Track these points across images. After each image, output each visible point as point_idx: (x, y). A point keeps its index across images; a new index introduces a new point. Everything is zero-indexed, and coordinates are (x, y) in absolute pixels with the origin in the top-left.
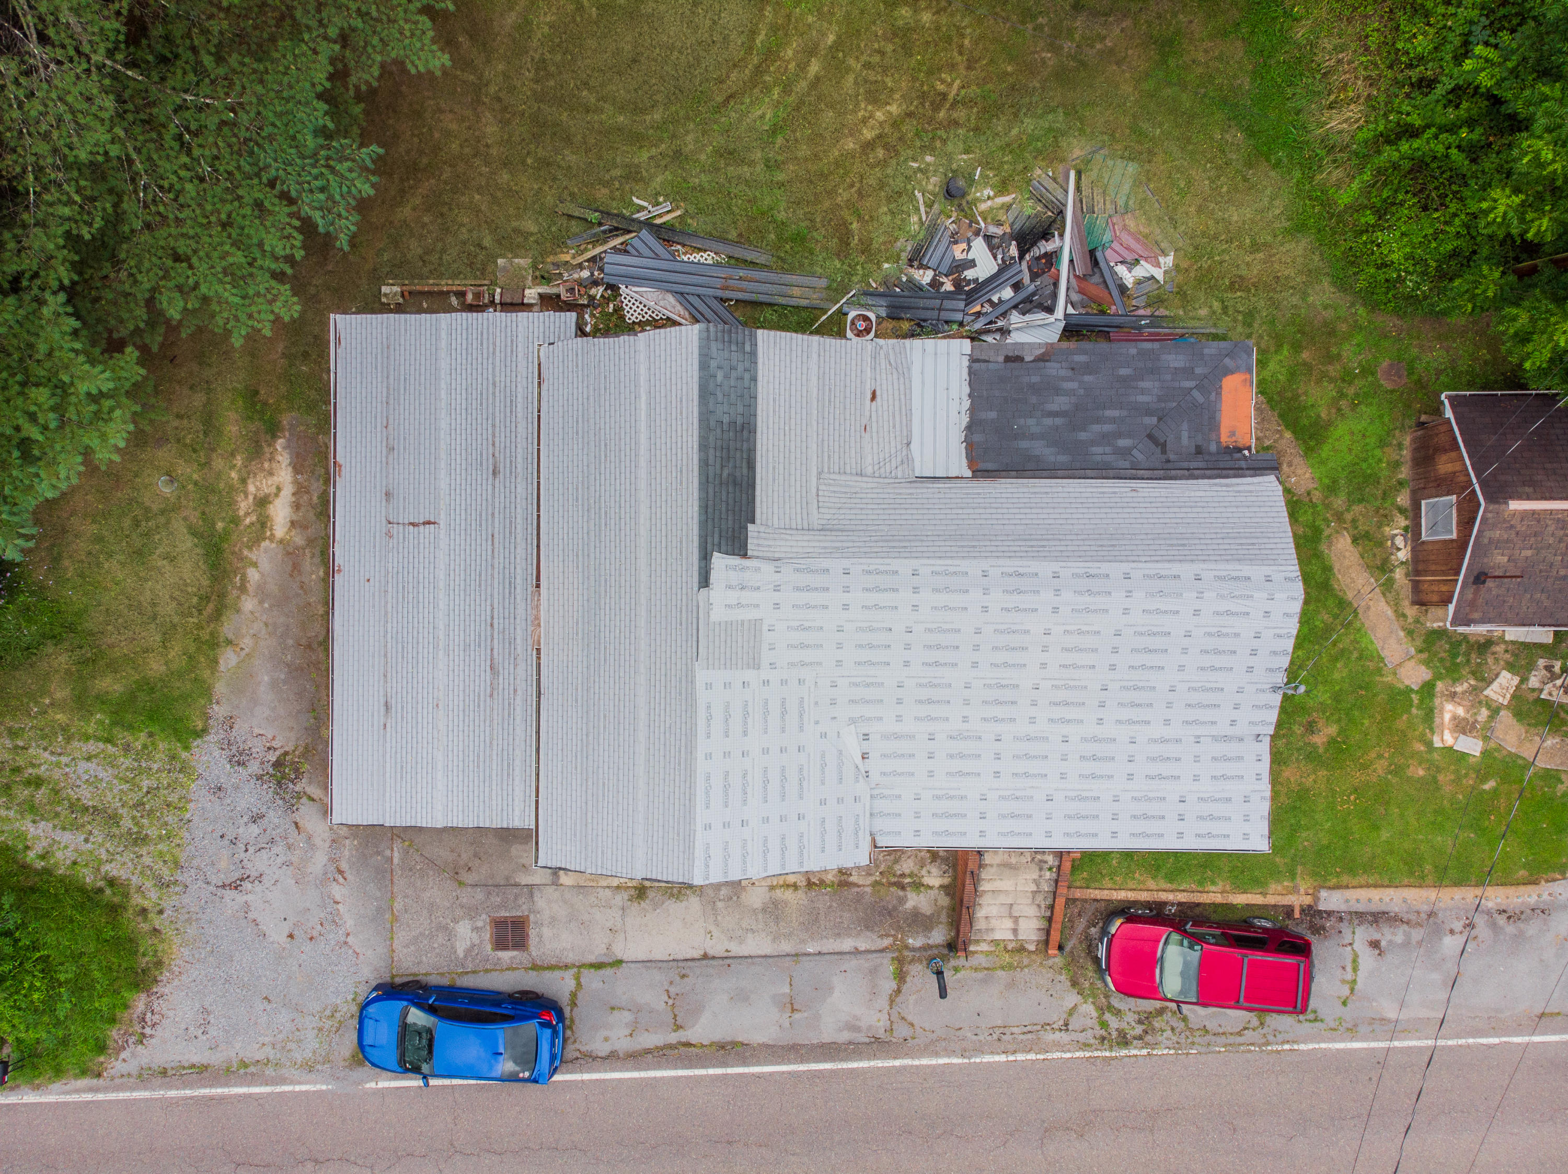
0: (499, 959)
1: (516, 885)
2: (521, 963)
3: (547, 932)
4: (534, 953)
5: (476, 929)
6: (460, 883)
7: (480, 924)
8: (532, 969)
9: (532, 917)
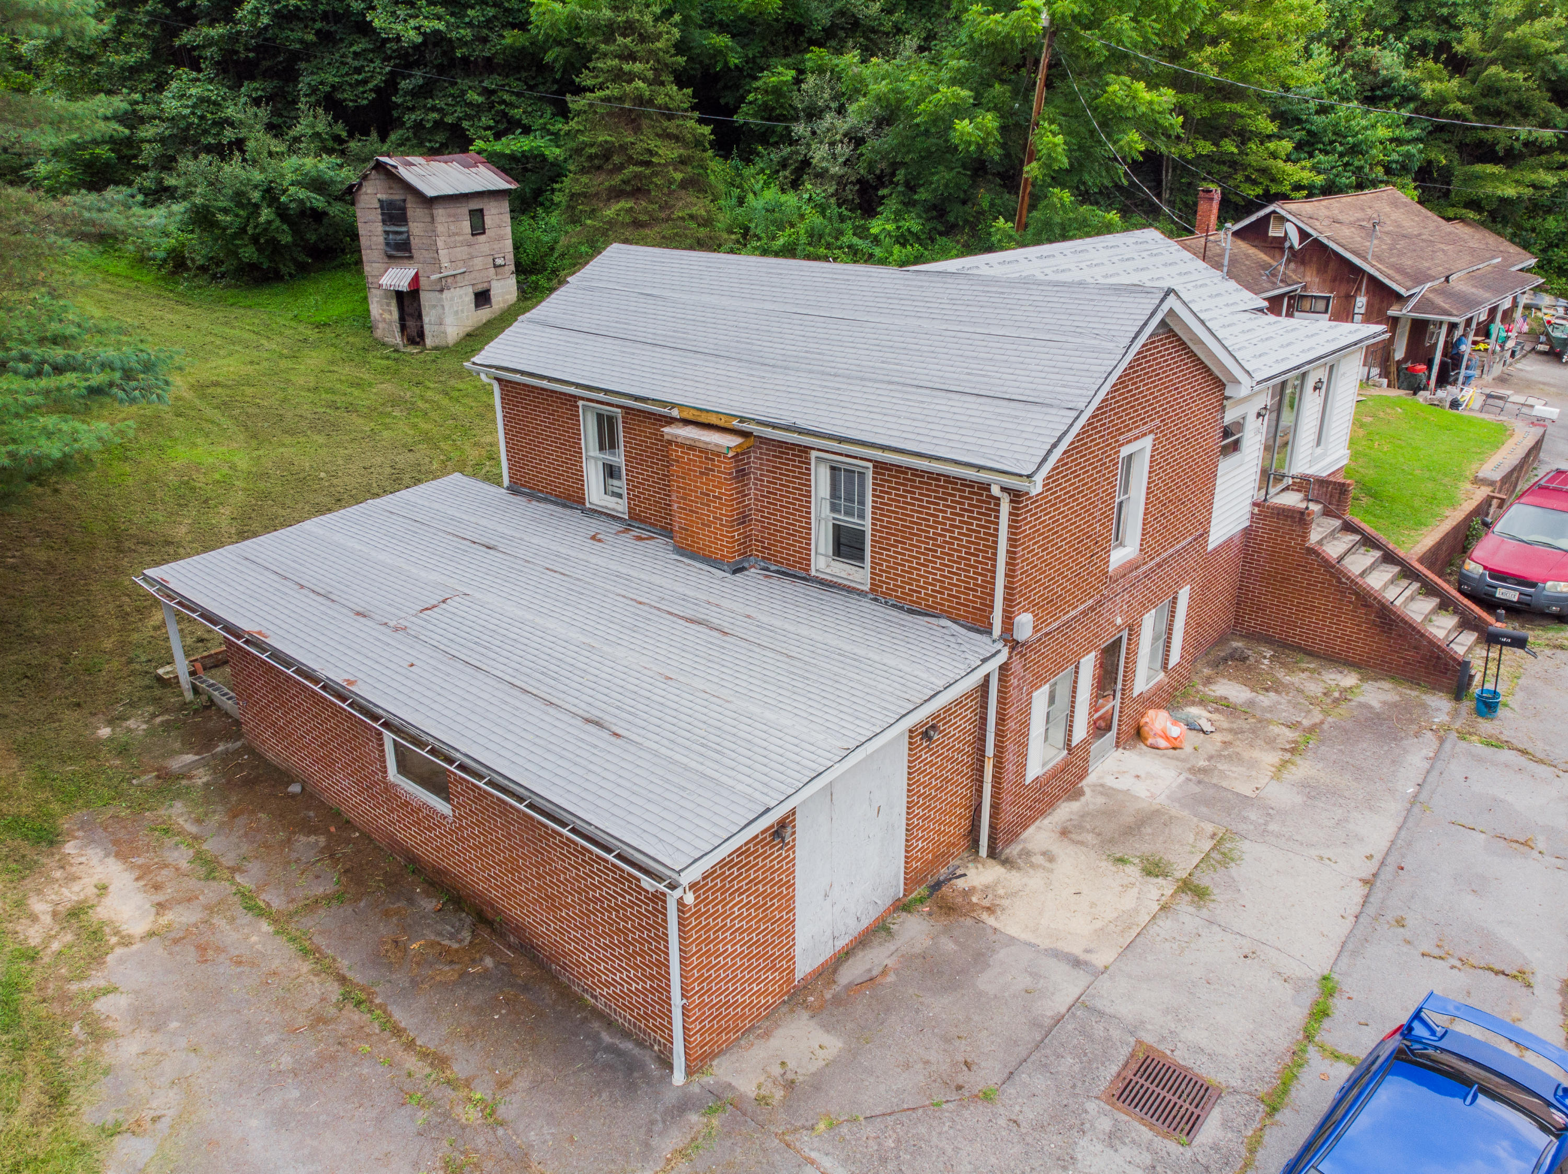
0: (1216, 1148)
1: (1059, 1019)
2: (1249, 1118)
3: (1194, 1035)
4: (1235, 1083)
5: (1113, 1138)
6: (986, 1097)
7: (1105, 1124)
8: (1273, 1110)
9: (1149, 1039)
